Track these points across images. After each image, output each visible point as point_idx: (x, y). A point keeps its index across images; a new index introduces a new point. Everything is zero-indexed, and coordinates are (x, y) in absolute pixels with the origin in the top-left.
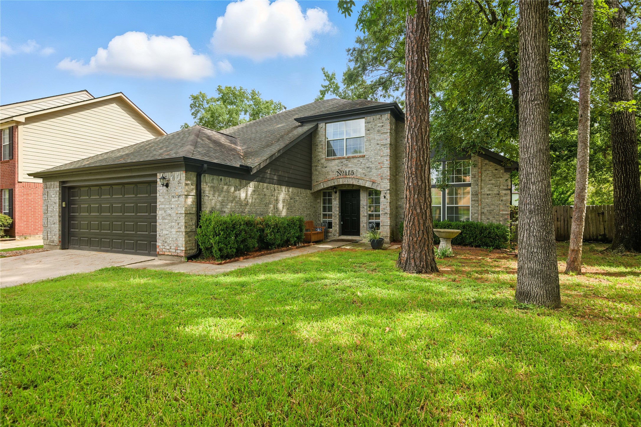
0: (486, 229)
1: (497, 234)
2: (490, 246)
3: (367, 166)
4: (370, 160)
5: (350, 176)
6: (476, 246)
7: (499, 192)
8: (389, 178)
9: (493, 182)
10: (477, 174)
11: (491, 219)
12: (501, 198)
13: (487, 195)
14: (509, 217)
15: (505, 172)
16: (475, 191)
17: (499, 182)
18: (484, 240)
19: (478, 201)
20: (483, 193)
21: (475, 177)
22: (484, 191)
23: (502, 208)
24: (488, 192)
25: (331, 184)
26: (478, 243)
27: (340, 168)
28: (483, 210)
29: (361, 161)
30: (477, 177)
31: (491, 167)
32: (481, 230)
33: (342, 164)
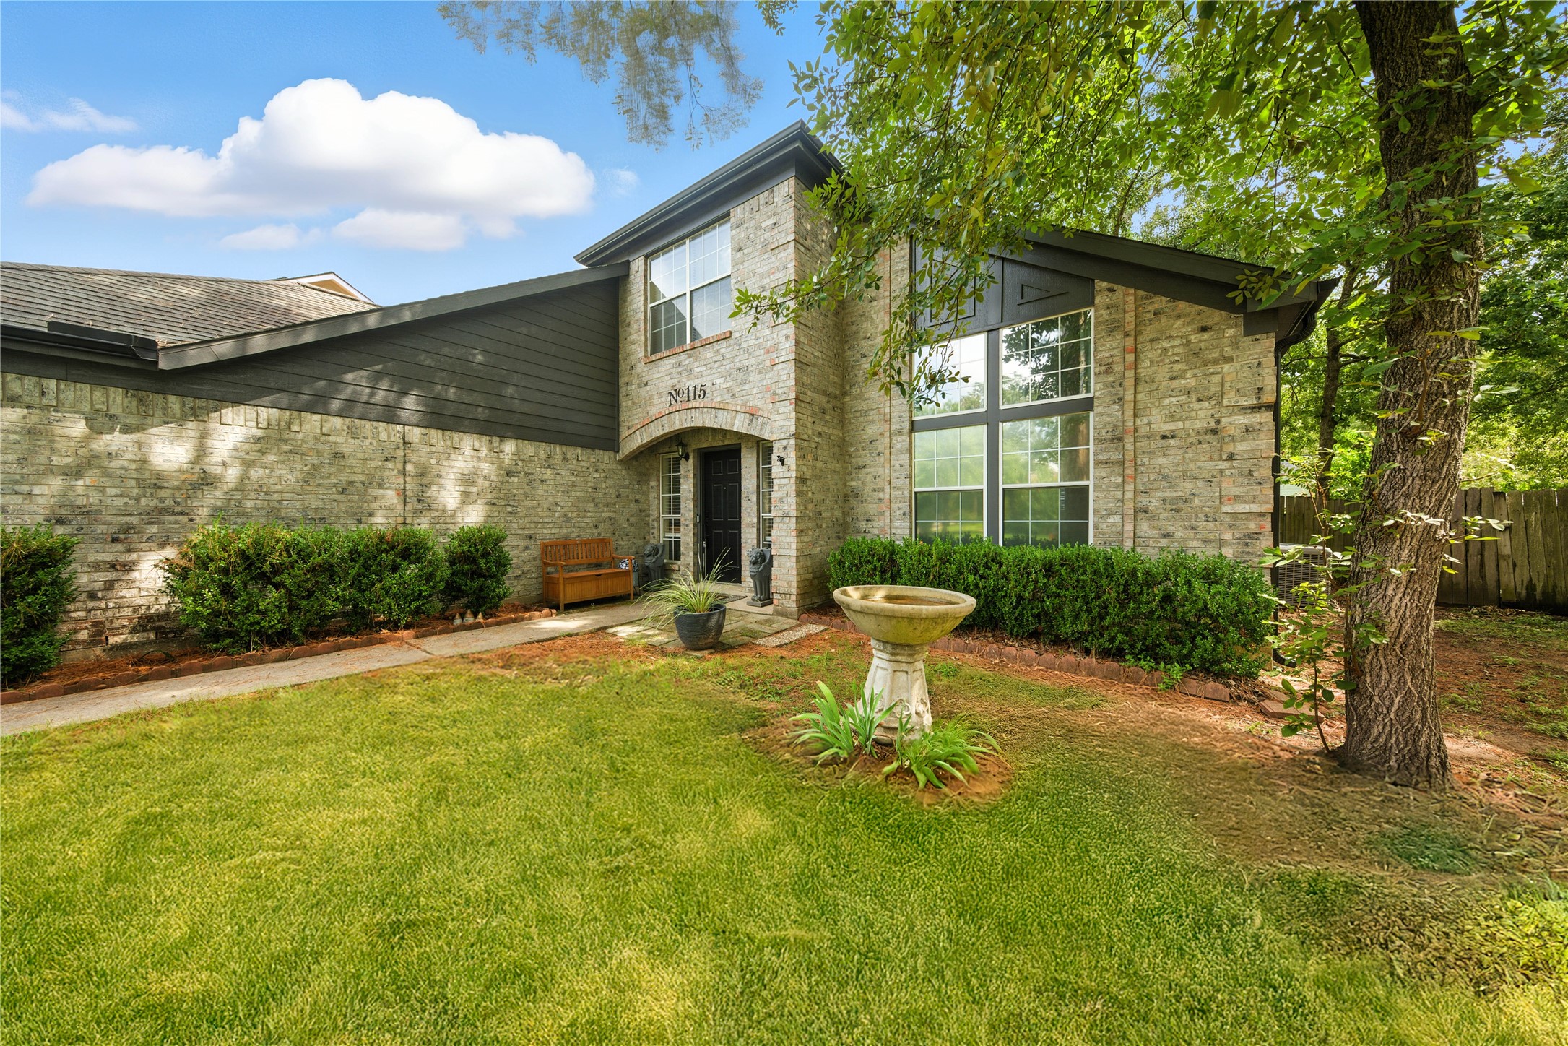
0: (1150, 580)
1: (1206, 608)
2: (1169, 660)
3: (738, 365)
4: (744, 345)
5: (699, 403)
6: (1104, 654)
7: (1218, 422)
8: (793, 395)
9: (1190, 381)
10: (1117, 359)
11: (1179, 535)
12: (1229, 448)
13: (1163, 437)
14: (1268, 527)
15: (1247, 333)
16: (1110, 427)
17: (1216, 379)
18: (1139, 629)
19: (1122, 463)
20: (1143, 430)
21: (1108, 371)
22: (1149, 423)
23: (1230, 488)
24: (1168, 427)
25: (656, 431)
26: (1112, 640)
27: (675, 381)
28: (1143, 501)
29: (723, 351)
30: (1118, 369)
31: (1178, 323)
32: (1126, 585)
33: (680, 369)
